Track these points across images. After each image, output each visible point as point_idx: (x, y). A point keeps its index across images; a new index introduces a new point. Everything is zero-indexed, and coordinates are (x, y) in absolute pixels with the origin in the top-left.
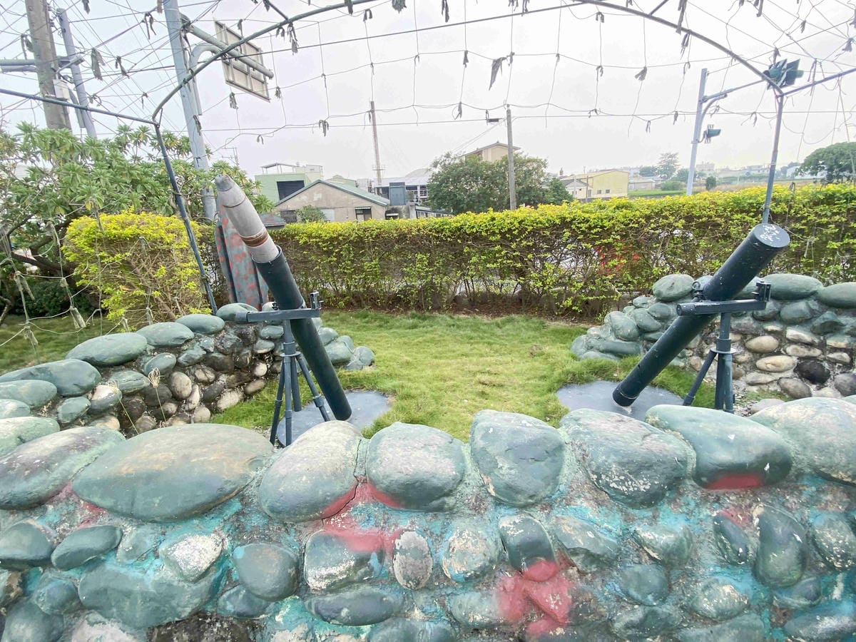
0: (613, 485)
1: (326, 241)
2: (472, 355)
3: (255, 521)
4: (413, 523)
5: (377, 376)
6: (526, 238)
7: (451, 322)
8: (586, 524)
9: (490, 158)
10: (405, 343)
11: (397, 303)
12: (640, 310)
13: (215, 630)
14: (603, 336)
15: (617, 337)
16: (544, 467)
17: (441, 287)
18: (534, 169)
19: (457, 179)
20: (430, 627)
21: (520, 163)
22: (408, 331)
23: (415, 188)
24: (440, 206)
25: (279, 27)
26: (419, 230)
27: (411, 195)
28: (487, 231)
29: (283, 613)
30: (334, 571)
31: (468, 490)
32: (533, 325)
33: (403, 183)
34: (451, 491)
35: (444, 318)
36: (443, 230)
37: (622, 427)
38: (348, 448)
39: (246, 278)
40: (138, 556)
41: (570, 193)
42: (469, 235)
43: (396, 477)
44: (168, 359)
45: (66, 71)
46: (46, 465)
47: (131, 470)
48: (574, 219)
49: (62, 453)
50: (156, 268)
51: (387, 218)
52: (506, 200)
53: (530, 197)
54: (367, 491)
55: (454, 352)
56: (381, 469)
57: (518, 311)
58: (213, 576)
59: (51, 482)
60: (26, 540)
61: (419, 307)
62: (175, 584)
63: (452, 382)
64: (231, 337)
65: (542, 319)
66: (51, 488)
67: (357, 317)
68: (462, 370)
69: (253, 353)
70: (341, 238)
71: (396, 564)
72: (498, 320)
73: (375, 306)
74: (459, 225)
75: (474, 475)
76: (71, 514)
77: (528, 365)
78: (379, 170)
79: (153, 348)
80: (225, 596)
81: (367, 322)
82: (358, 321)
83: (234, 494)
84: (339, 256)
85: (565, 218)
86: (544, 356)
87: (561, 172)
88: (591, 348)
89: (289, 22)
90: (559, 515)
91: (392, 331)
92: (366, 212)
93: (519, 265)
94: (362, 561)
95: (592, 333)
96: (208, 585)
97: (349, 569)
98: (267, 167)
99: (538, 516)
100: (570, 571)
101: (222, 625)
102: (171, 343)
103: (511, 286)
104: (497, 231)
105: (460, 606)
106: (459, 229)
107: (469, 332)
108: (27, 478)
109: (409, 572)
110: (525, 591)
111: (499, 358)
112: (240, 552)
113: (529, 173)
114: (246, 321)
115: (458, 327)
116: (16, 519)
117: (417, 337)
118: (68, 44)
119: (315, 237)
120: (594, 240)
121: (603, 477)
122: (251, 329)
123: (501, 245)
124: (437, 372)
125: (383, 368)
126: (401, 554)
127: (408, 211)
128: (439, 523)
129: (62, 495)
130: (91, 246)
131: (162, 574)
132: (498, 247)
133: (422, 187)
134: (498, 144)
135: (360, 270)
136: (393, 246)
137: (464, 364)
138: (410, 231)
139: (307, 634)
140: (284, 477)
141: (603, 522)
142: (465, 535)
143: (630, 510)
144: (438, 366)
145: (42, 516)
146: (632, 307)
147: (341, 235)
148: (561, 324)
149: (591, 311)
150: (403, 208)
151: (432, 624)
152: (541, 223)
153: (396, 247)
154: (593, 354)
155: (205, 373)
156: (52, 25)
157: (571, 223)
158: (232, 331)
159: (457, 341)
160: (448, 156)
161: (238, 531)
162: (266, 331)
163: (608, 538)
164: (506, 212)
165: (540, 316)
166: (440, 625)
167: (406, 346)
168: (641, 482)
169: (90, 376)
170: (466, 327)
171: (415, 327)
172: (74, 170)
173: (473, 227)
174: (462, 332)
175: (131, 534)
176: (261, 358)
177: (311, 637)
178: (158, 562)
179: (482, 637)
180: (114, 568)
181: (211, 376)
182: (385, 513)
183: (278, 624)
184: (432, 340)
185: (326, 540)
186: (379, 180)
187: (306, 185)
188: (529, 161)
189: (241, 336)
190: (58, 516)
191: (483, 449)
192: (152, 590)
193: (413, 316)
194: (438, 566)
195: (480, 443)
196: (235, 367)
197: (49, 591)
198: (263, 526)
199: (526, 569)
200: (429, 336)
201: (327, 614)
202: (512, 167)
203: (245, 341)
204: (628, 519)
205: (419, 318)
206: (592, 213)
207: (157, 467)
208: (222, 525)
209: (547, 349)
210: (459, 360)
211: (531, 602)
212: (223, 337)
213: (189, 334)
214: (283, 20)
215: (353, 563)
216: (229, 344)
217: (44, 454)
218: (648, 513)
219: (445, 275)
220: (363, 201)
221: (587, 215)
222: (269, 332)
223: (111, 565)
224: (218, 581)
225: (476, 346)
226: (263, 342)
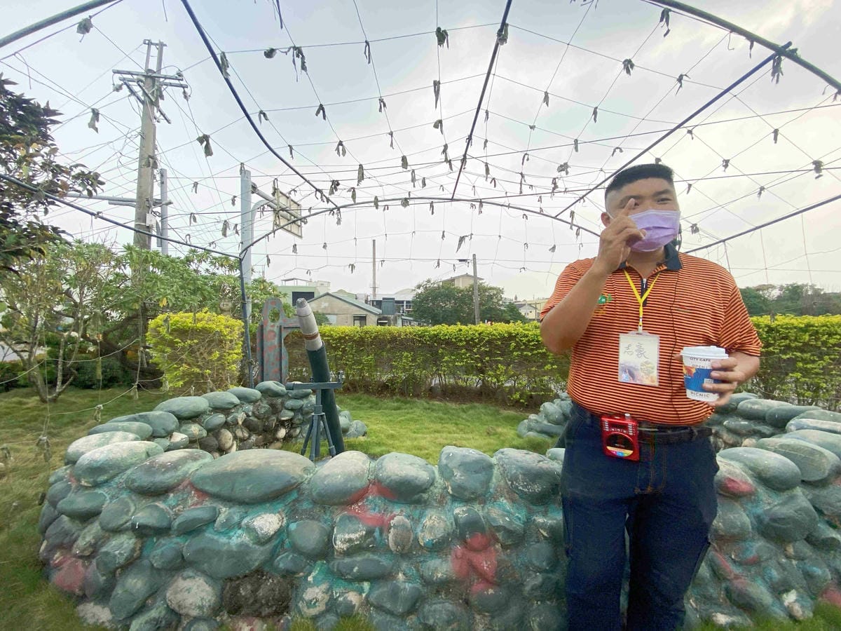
0: (520, 488)
1: (336, 339)
2: (443, 432)
3: (306, 505)
4: (402, 511)
5: (369, 443)
6: (484, 345)
7: (427, 406)
8: (505, 513)
9: (461, 285)
10: (391, 421)
11: (385, 390)
12: (565, 402)
13: (269, 584)
14: (540, 420)
15: (549, 422)
16: (481, 476)
17: (420, 379)
18: (494, 295)
19: (435, 298)
20: (408, 586)
21: (483, 290)
22: (393, 411)
23: (402, 302)
24: (421, 317)
25: (332, 210)
26: (406, 335)
27: (399, 308)
28: (456, 338)
29: (313, 574)
30: (353, 536)
31: (436, 491)
32: (489, 412)
33: (394, 299)
34: (426, 489)
35: (422, 403)
36: (424, 336)
37: (528, 456)
38: (364, 463)
39: (273, 364)
40: (230, 527)
41: (523, 314)
42: (443, 340)
43: (393, 478)
44: (220, 418)
45: (158, 209)
46: (175, 466)
47: (233, 469)
48: (518, 334)
49: (183, 461)
50: (210, 353)
51: (378, 324)
52: (473, 316)
53: (492, 314)
54: (375, 489)
55: (428, 429)
56: (385, 473)
57: (480, 401)
58: (275, 542)
59: (177, 477)
60: (156, 514)
61: (402, 394)
62: (251, 545)
63: (426, 451)
64: (264, 406)
65: (497, 408)
66: (176, 481)
67: (352, 400)
68: (435, 443)
69: (278, 419)
70: (347, 338)
71: (390, 536)
72: (464, 406)
73: (367, 391)
74: (435, 333)
75: (439, 481)
76: (184, 500)
77: (486, 441)
78: (374, 288)
79: (211, 409)
80: (278, 558)
81: (361, 404)
82: (353, 403)
83: (295, 486)
84: (344, 351)
85: (511, 333)
86: (497, 436)
87: (516, 298)
88: (530, 429)
89: (339, 209)
90: (490, 508)
91: (381, 411)
92: (362, 319)
93: (479, 365)
94: (370, 533)
95: (532, 418)
96: (271, 548)
97: (361, 537)
98: (286, 281)
99: (477, 507)
100: (497, 546)
101: (273, 581)
102: (224, 406)
103: (474, 381)
104: (463, 339)
105: (429, 569)
106: (436, 336)
107: (441, 414)
108: (163, 473)
109: (398, 540)
110: (469, 559)
111: (464, 436)
112: (293, 526)
113: (491, 297)
114: (276, 395)
115: (433, 410)
116: (150, 502)
117: (401, 416)
118: (163, 192)
119: (328, 336)
120: (532, 350)
121: (514, 483)
122: (280, 401)
123: (466, 350)
124: (415, 443)
125: (374, 437)
126: (394, 528)
127: (395, 320)
128: (418, 512)
129: (181, 487)
130: (171, 334)
131: (242, 539)
132: (464, 351)
133: (408, 302)
134: (467, 275)
135: (359, 362)
136: (386, 345)
137: (436, 438)
138: (400, 336)
139: (328, 590)
140: (326, 476)
141: (515, 513)
142: (433, 518)
143: (531, 507)
144: (416, 439)
145: (164, 501)
146: (559, 400)
147: (347, 335)
148: (511, 413)
149: (532, 404)
150: (392, 317)
151: (410, 585)
152: (494, 335)
153: (388, 346)
154: (531, 434)
155: (242, 432)
156: (155, 178)
157: (515, 336)
158: (265, 402)
159: (432, 421)
160: (429, 281)
161: (293, 514)
162: (290, 403)
163: (518, 523)
164: (470, 326)
165: (497, 405)
166: (415, 585)
167: (391, 423)
168: (536, 486)
169: (173, 424)
170: (439, 410)
171: (398, 408)
172: (157, 278)
173: (446, 335)
174: (435, 415)
175: (225, 512)
176: (282, 424)
177: (330, 593)
178: (240, 532)
179: (442, 598)
180: (210, 535)
181: (246, 435)
182: (385, 505)
183: (310, 583)
184: (412, 419)
185: (350, 518)
186: (375, 295)
187: (316, 296)
188: (491, 288)
189: (272, 406)
190: (176, 501)
191: (446, 465)
192: (234, 549)
193: (398, 401)
194: (416, 539)
195: (444, 461)
196: (264, 430)
197: (162, 552)
198: (310, 509)
199: (469, 540)
200: (409, 416)
201: (344, 570)
202: (476, 292)
203: (275, 410)
204: (531, 512)
205: (402, 402)
206: (530, 331)
207: (250, 467)
208: (283, 508)
209: (500, 430)
210: (433, 436)
211: (473, 568)
212: (259, 405)
213: (236, 401)
214: (334, 207)
215: (364, 533)
216: (263, 411)
217: (172, 460)
218: (542, 509)
219: (424, 369)
220: (362, 310)
221: (527, 332)
222: (292, 404)
223: (209, 534)
224: (276, 547)
225: (445, 425)
226: (286, 411)
